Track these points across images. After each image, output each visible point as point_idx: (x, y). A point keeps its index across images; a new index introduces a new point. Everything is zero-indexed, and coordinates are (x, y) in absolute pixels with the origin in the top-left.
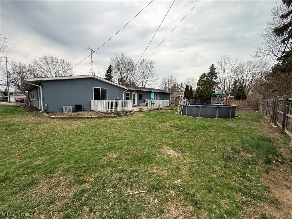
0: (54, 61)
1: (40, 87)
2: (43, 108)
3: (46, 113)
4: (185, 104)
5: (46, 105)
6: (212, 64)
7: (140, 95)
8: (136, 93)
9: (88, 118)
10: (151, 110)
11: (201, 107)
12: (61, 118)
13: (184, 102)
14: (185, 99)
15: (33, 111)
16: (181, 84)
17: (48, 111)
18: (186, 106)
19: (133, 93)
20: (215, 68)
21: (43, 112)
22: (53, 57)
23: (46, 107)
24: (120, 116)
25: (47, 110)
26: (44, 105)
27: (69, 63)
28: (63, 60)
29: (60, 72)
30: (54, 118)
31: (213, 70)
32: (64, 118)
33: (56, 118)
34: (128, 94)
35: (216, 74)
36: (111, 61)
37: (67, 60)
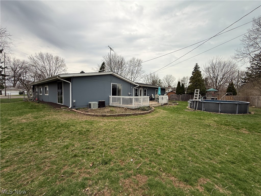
0: (49, 58)
1: (69, 83)
2: (72, 104)
3: (76, 109)
4: (200, 100)
5: (74, 101)
6: (196, 64)
7: (145, 90)
8: (142, 89)
9: (126, 116)
10: (162, 105)
11: (221, 103)
12: (102, 115)
13: (199, 98)
14: (201, 96)
15: (61, 107)
17: (77, 108)
18: (202, 102)
19: (140, 89)
20: (199, 67)
21: (71, 108)
22: (48, 54)
23: (74, 103)
25: (75, 106)
26: (72, 101)
27: (63, 60)
28: (57, 57)
29: (54, 67)
30: (94, 115)
31: (197, 69)
32: (105, 115)
33: (97, 116)
34: (136, 90)
37: (61, 57)
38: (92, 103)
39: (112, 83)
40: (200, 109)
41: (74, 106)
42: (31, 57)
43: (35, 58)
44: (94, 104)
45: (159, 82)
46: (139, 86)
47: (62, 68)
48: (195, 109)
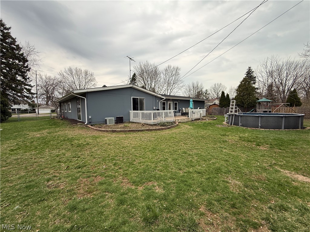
0: (78, 72)
1: (84, 99)
2: (88, 120)
3: (92, 125)
4: (237, 114)
5: (90, 117)
6: (249, 67)
7: (176, 104)
8: (172, 102)
9: (139, 131)
10: (192, 121)
12: (112, 131)
13: (236, 111)
14: (237, 108)
15: (78, 123)
16: (206, 91)
17: (92, 124)
18: (238, 116)
19: (169, 102)
20: (253, 72)
21: (87, 124)
22: (77, 69)
23: (90, 119)
24: (168, 128)
25: (91, 122)
26: (88, 117)
27: (92, 74)
28: (86, 71)
30: (104, 131)
31: (251, 74)
32: (116, 131)
33: (107, 131)
34: (164, 104)
35: (255, 78)
36: (135, 69)
38: (108, 119)
39: (132, 97)
40: (236, 124)
41: (89, 123)
42: (61, 73)
43: (65, 74)
44: (111, 120)
45: (206, 93)
46: (165, 98)
47: (92, 82)
48: (231, 124)
